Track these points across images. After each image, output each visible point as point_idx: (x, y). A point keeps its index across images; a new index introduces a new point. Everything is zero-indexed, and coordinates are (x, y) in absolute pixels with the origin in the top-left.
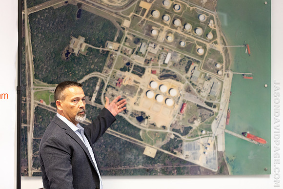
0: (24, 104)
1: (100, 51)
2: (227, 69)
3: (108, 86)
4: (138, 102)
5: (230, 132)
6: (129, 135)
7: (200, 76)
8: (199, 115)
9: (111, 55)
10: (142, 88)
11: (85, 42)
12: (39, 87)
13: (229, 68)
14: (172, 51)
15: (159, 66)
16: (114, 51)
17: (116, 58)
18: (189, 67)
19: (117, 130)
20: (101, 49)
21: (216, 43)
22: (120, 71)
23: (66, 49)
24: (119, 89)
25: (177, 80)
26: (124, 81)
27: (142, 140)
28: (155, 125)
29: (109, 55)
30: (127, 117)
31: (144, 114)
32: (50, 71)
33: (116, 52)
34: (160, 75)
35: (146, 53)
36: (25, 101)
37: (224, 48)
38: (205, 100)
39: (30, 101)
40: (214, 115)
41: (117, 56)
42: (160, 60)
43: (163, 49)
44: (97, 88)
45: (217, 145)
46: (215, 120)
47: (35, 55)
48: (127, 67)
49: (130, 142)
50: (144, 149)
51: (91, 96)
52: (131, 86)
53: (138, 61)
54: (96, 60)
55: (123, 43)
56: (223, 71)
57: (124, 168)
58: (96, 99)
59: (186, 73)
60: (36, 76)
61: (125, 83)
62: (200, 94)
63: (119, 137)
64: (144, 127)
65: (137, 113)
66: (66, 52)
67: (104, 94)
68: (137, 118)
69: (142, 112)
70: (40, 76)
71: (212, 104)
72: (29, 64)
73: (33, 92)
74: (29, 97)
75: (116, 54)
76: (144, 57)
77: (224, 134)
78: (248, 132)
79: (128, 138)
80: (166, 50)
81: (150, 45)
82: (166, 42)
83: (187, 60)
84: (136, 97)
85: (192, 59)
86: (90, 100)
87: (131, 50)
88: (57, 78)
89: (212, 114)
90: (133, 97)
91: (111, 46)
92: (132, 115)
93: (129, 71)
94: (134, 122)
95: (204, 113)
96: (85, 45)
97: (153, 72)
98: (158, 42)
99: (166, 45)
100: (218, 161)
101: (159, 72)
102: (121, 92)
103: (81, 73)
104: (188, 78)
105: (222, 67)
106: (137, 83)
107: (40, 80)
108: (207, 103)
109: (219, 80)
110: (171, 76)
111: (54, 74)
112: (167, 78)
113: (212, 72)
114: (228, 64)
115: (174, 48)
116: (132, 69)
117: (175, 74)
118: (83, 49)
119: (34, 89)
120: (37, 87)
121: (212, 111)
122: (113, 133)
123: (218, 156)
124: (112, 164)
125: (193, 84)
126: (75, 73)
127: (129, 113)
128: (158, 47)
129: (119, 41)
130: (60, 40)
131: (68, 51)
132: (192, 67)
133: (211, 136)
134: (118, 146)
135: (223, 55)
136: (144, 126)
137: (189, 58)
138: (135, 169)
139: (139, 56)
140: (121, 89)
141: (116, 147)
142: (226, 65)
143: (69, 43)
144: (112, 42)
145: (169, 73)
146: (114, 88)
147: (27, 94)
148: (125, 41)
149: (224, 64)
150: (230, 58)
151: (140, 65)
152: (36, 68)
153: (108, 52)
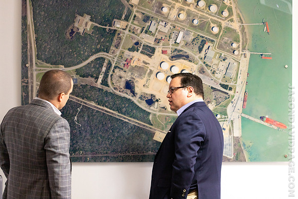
0: (26, 86)
1: (107, 30)
2: (244, 49)
3: (115, 67)
4: (147, 84)
5: (247, 117)
6: (138, 120)
7: (215, 57)
8: (214, 98)
9: (119, 34)
10: (152, 69)
11: (91, 20)
12: (41, 68)
13: (246, 48)
14: (184, 29)
15: (171, 46)
16: (122, 30)
17: (124, 38)
18: (203, 47)
19: (125, 115)
20: (108, 28)
21: (232, 21)
22: (128, 51)
23: (70, 28)
24: (127, 70)
25: (190, 61)
26: (132, 62)
27: (152, 125)
28: (166, 109)
29: (116, 35)
30: (135, 100)
31: (154, 96)
32: (53, 52)
33: (124, 31)
34: (171, 55)
35: (156, 31)
36: (27, 83)
37: (240, 26)
38: (220, 81)
39: (32, 83)
40: (230, 98)
41: (125, 35)
42: (171, 40)
43: (174, 27)
44: (104, 69)
45: (233, 130)
46: (231, 103)
47: (37, 35)
48: (136, 46)
49: (138, 127)
50: (154, 134)
51: (97, 78)
52: (140, 67)
53: (148, 40)
54: (102, 40)
55: (131, 21)
56: (239, 50)
57: (133, 155)
58: (102, 81)
59: (200, 53)
60: (38, 57)
61: (133, 64)
62: (214, 76)
63: (127, 121)
64: (154, 111)
65: (146, 96)
66: (70, 31)
67: (111, 75)
68: (146, 101)
69: (152, 95)
70: (43, 56)
71: (228, 86)
72: (31, 44)
73: (35, 73)
74: (31, 79)
75: (124, 33)
76: (154, 36)
77: (240, 119)
78: (267, 117)
79: (137, 123)
80: (178, 28)
81: (161, 23)
82: (178, 20)
83: (201, 39)
84: (145, 79)
85: (206, 38)
86: (96, 82)
87: (140, 29)
88: (61, 59)
89: (227, 97)
90: (142, 79)
91: (119, 25)
92: (141, 98)
93: (137, 51)
94: (143, 105)
95: (219, 96)
96: (90, 23)
97: (163, 52)
98: (169, 20)
99: (178, 23)
100: (234, 147)
101: (170, 53)
102: (130, 74)
103: (86, 54)
104: (201, 59)
105: (239, 47)
106: (146, 63)
107: (43, 61)
108: (222, 86)
109: (236, 61)
110: (183, 56)
111: (58, 54)
112: (179, 59)
113: (227, 52)
114: (245, 44)
115: (186, 27)
116: (141, 49)
117: (187, 54)
118: (88, 28)
119: (36, 70)
120: (40, 68)
121: (228, 94)
122: (121, 117)
123: (234, 142)
124: (119, 150)
125: (207, 65)
126: (80, 54)
127: (138, 96)
128: (169, 26)
129: (127, 19)
130: (64, 18)
131: (72, 30)
132: (206, 47)
133: (227, 121)
134: (126, 131)
135: (240, 33)
136: (154, 109)
137: (203, 37)
138: (144, 156)
139: (149, 36)
140: (130, 71)
141: (124, 131)
142: (243, 44)
143: (74, 22)
144: (120, 21)
145: (181, 53)
146: (122, 69)
147: (29, 76)
148: (134, 19)
149: (241, 43)
150: (247, 37)
151: (149, 45)
152: (39, 48)
153: (115, 31)
